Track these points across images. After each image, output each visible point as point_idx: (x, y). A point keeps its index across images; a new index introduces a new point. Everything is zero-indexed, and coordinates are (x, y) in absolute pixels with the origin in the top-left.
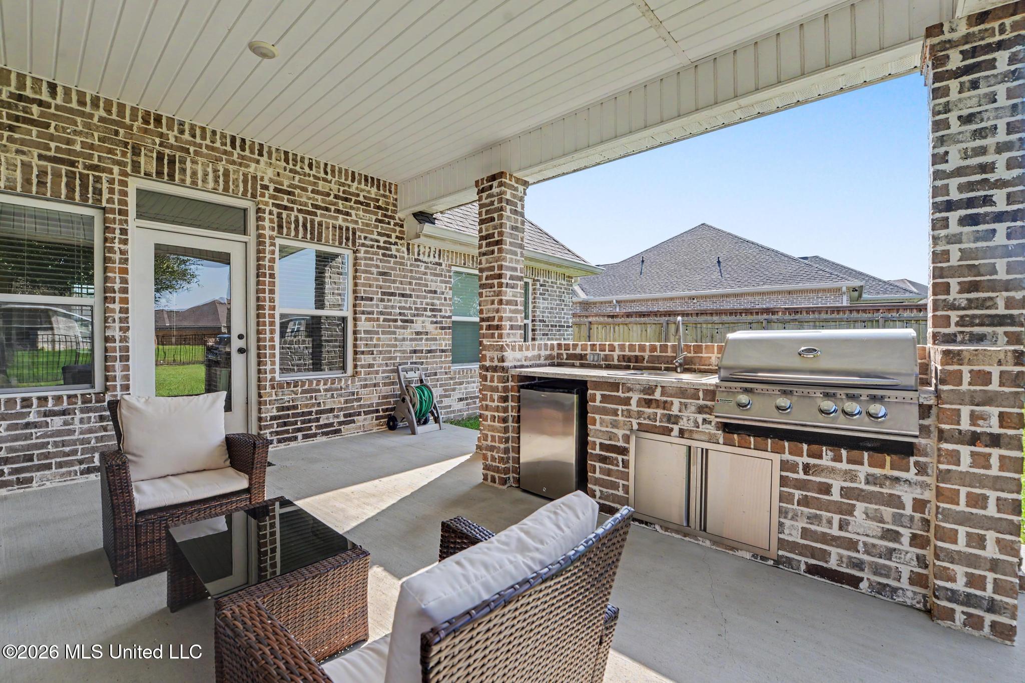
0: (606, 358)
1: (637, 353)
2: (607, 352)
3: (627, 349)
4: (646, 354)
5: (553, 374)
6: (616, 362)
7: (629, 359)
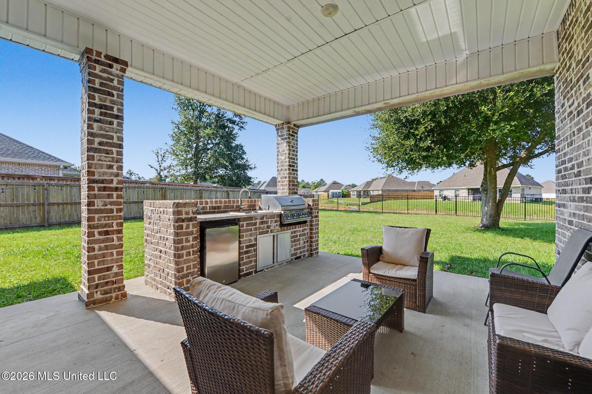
0: (203, 208)
1: (218, 205)
2: (204, 205)
3: (214, 203)
4: (222, 205)
5: (225, 217)
6: (208, 210)
7: (215, 208)
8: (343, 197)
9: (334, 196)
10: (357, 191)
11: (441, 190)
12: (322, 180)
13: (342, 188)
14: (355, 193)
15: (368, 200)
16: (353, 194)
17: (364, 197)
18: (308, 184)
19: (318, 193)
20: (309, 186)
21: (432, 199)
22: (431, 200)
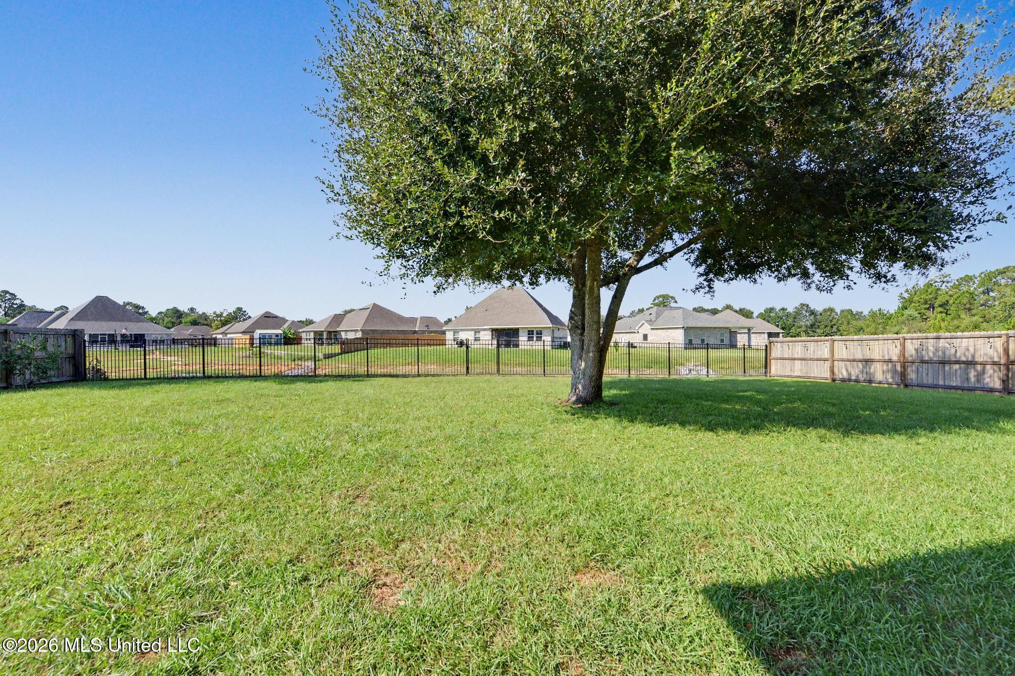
8: (285, 344)
9: (265, 341)
10: (315, 332)
11: (455, 332)
12: (239, 309)
13: (285, 326)
14: (312, 335)
15: (337, 349)
16: (307, 336)
17: (329, 344)
18: (204, 316)
19: (229, 336)
20: (208, 322)
21: (443, 345)
22: (441, 347)
